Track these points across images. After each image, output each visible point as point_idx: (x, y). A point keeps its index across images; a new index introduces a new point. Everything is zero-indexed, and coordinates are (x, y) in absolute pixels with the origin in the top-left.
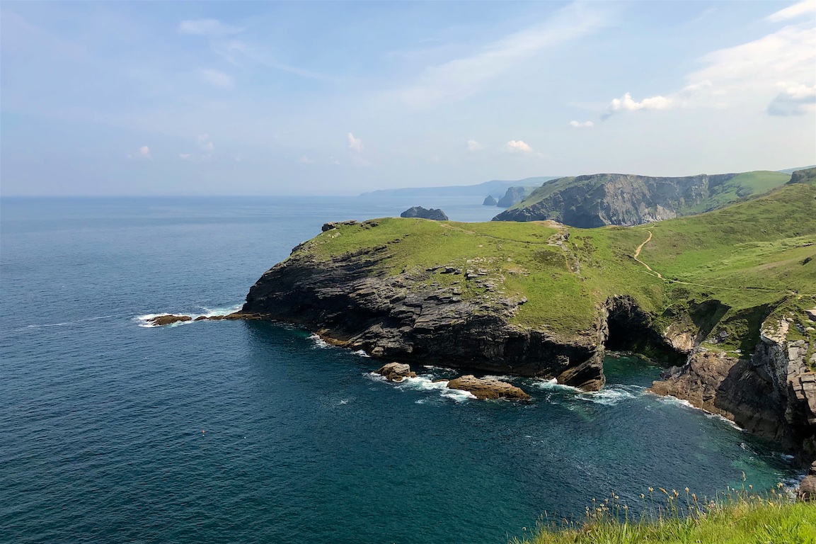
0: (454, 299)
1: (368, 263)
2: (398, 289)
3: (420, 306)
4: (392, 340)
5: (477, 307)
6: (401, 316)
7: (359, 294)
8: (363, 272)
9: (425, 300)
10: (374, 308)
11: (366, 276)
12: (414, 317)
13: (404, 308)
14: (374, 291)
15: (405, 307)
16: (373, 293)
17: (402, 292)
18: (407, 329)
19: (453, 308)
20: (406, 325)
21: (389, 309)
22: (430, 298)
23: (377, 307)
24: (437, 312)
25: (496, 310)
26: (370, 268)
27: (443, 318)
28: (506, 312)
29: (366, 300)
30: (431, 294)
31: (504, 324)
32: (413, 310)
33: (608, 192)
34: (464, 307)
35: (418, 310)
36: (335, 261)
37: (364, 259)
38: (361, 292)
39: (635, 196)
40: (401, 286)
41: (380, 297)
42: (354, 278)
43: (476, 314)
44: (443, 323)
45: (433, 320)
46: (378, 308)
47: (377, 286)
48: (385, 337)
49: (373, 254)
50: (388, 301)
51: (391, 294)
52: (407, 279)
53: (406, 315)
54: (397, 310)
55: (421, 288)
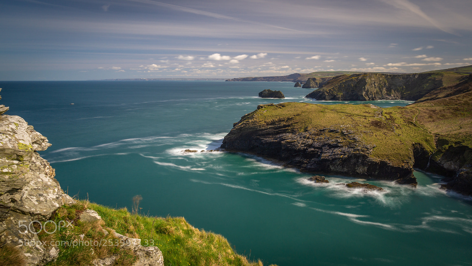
0: (339, 145)
2: (308, 140)
3: (321, 148)
6: (312, 153)
7: (287, 142)
8: (284, 130)
9: (323, 145)
11: (286, 133)
12: (319, 153)
15: (313, 149)
16: (295, 141)
18: (316, 159)
19: (340, 150)
21: (305, 150)
23: (298, 148)
24: (331, 151)
25: (363, 151)
26: (287, 128)
27: (336, 154)
28: (368, 152)
29: (291, 145)
30: (326, 143)
31: (367, 157)
32: (318, 150)
33: (368, 83)
34: (345, 149)
37: (282, 123)
39: (381, 84)
41: (299, 143)
43: (353, 153)
44: (336, 157)
45: (330, 155)
47: (295, 138)
49: (287, 121)
50: (304, 146)
51: (304, 142)
52: (310, 134)
54: (309, 150)
55: (319, 139)
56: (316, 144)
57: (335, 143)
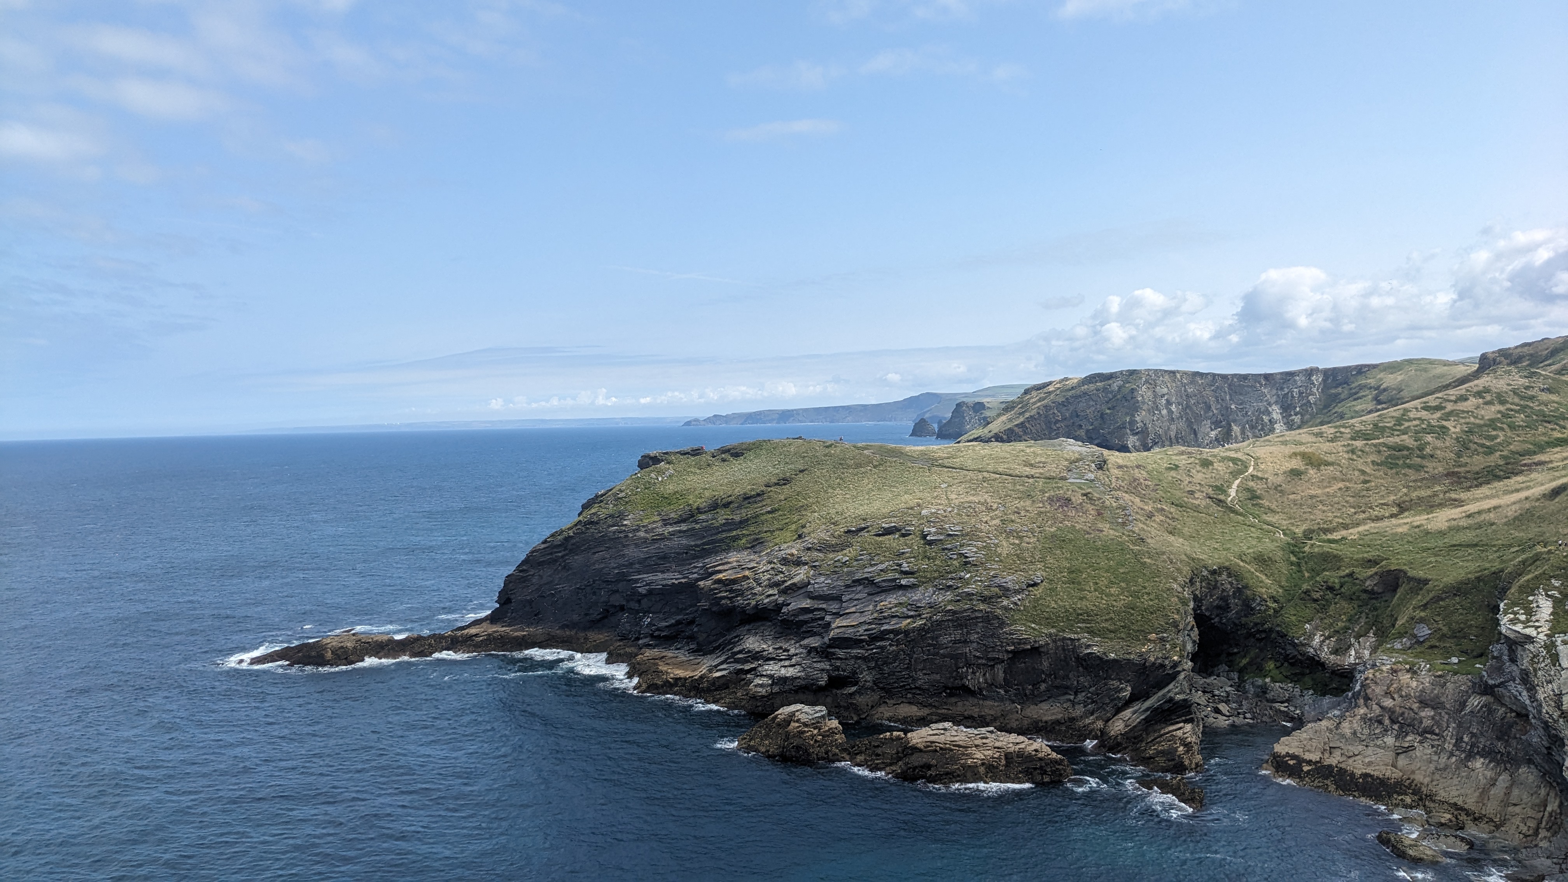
0: (903, 582)
1: (730, 525)
2: (794, 570)
3: (838, 598)
4: (787, 663)
5: (949, 596)
6: (801, 618)
7: (719, 581)
8: (722, 541)
9: (847, 586)
10: (749, 604)
11: (728, 550)
12: (828, 618)
13: (806, 603)
14: (747, 573)
15: (809, 601)
16: (746, 578)
17: (801, 575)
18: (814, 642)
19: (904, 599)
20: (814, 634)
21: (778, 607)
22: (858, 582)
23: (753, 603)
24: (871, 607)
25: (985, 599)
26: (734, 533)
27: (885, 618)
28: (1005, 603)
29: (731, 591)
30: (858, 576)
31: (1002, 624)
32: (824, 606)
33: (1144, 403)
34: (923, 596)
35: (834, 607)
36: (666, 522)
37: (722, 516)
38: (720, 576)
39: (1191, 409)
40: (798, 563)
41: (759, 584)
42: (705, 553)
43: (949, 608)
44: (885, 627)
45: (865, 623)
46: (757, 605)
47: (753, 564)
48: (773, 659)
49: (739, 507)
50: (776, 592)
51: (779, 578)
52: (809, 549)
53: (811, 616)
54: (792, 607)
55: (838, 564)
56: (822, 583)
57: (890, 576)
